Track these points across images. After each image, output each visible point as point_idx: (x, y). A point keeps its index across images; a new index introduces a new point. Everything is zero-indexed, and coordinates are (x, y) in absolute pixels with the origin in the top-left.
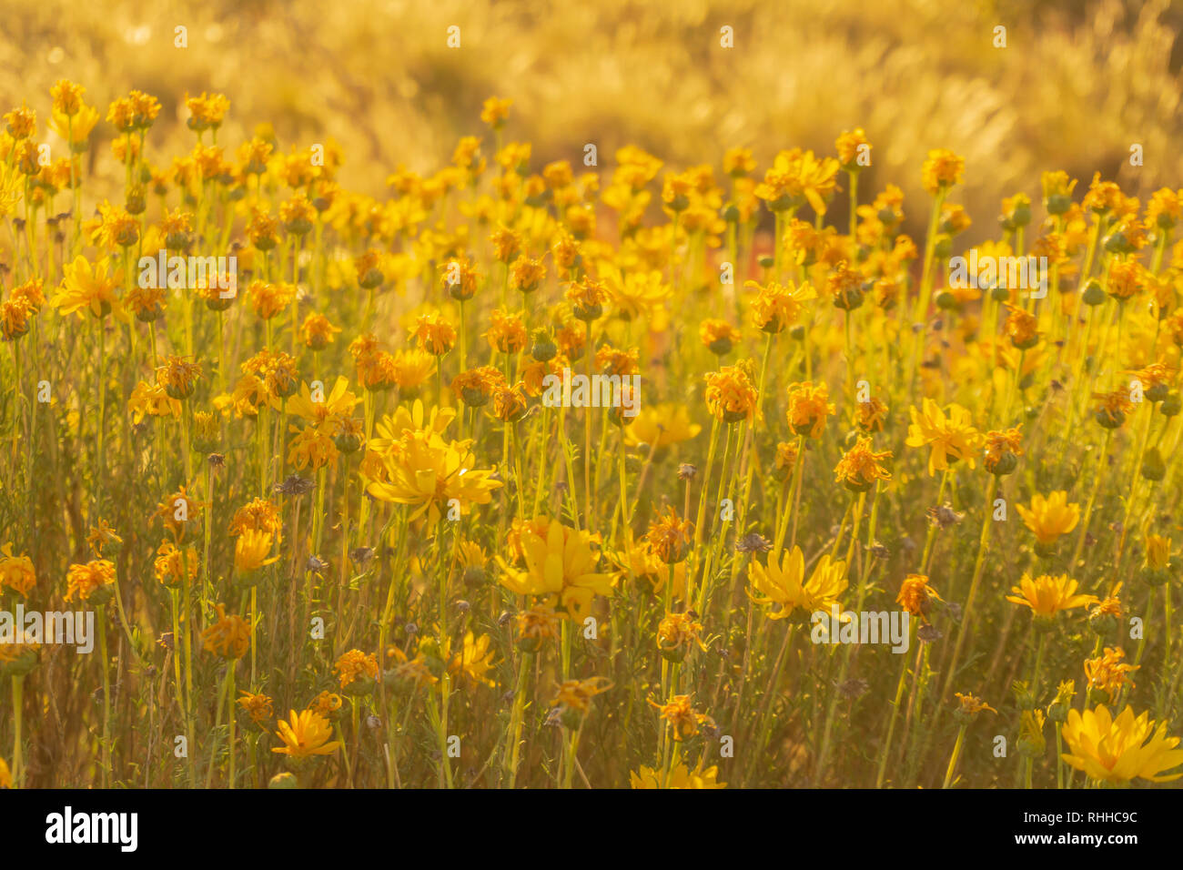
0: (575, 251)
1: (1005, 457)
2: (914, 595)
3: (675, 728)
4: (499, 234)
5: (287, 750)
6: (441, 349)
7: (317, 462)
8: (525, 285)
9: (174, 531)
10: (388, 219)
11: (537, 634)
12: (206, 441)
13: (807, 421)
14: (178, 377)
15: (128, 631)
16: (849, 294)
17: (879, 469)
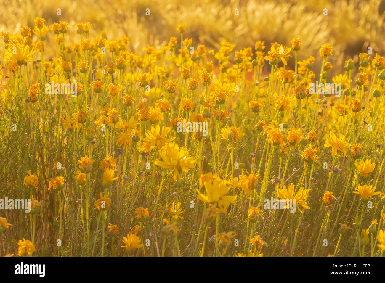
0: (208, 76)
1: (358, 153)
2: (328, 198)
3: (255, 246)
4: (183, 70)
5: (126, 246)
6: (166, 110)
7: (125, 144)
8: (192, 88)
9: (83, 169)
10: (144, 63)
11: (212, 216)
12: (90, 137)
13: (294, 141)
14: (81, 116)
15: (66, 198)
16: (301, 94)
17: (315, 155)
